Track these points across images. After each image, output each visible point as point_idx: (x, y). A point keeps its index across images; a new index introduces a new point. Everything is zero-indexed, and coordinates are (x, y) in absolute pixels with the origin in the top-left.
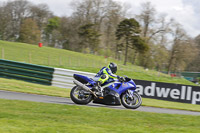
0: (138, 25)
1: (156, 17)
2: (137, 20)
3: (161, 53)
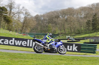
0: (6, 10)
1: (15, 6)
2: (6, 7)
3: (18, 24)
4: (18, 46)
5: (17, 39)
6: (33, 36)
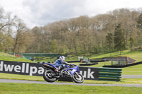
1: (4, 15)
4: (8, 72)
6: (31, 58)
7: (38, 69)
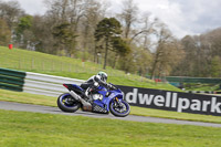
0: (119, 25)
1: (139, 16)
2: (118, 19)
3: (144, 56)
4: (145, 106)
5: (142, 91)
6: (178, 84)
7: (191, 103)
